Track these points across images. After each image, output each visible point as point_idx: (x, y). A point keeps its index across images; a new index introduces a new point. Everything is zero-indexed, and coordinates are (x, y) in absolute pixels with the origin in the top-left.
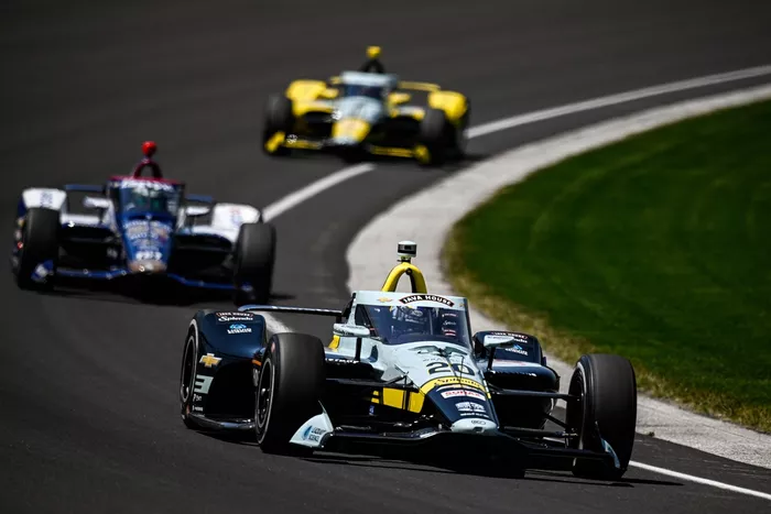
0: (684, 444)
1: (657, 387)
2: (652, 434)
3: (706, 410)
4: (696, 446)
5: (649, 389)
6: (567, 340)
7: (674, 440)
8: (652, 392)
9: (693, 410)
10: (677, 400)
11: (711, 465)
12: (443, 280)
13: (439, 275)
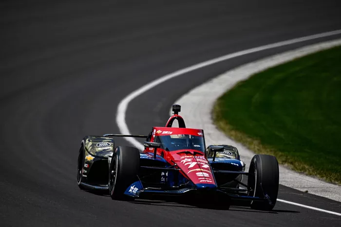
0: (322, 196)
1: (309, 171)
2: (307, 192)
3: (331, 181)
4: (326, 197)
5: (306, 171)
6: (268, 150)
7: (317, 194)
8: (307, 172)
9: (325, 181)
10: (318, 176)
11: (334, 205)
12: (213, 124)
13: (211, 121)
